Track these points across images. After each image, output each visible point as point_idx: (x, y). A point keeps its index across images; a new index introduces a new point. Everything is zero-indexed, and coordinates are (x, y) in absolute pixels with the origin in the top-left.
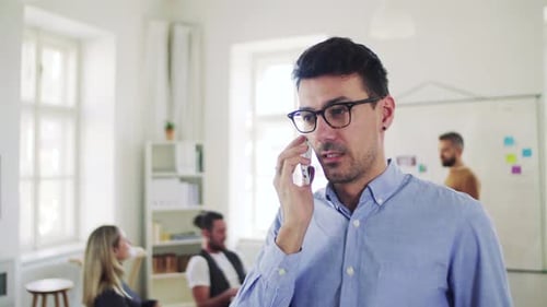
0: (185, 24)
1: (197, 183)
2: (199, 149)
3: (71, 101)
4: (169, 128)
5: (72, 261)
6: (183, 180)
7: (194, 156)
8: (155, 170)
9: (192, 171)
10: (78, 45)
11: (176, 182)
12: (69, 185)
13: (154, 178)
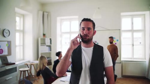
0: (47, 12)
1: (50, 47)
2: (50, 39)
3: (22, 29)
4: (44, 35)
5: (25, 64)
6: (47, 46)
7: (49, 41)
8: (41, 44)
9: (49, 44)
10: (23, 16)
11: (46, 46)
12: (22, 47)
13: (41, 46)
